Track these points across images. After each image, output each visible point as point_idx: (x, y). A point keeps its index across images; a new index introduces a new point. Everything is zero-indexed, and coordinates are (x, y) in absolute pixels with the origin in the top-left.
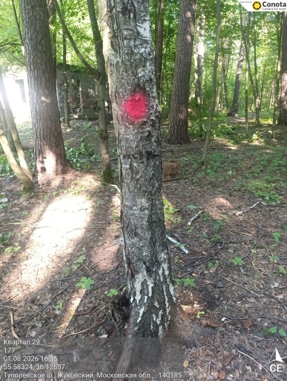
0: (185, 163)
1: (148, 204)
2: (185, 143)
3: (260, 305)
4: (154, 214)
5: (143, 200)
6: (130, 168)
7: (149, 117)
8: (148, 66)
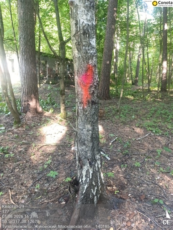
0: (108, 110)
1: (91, 128)
2: (108, 99)
3: (150, 188)
4: (94, 133)
5: (89, 126)
6: (83, 109)
7: (94, 83)
8: (94, 59)
